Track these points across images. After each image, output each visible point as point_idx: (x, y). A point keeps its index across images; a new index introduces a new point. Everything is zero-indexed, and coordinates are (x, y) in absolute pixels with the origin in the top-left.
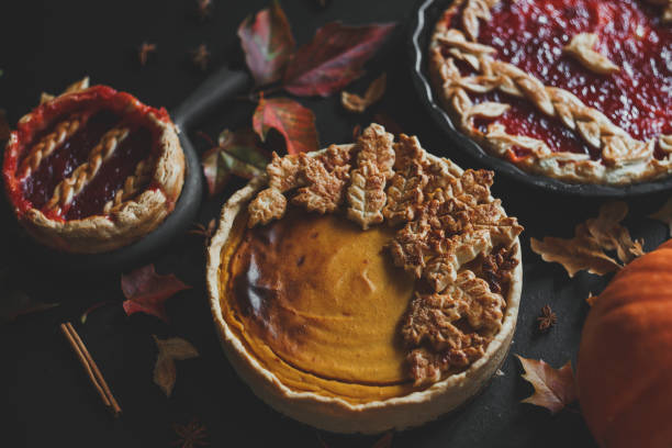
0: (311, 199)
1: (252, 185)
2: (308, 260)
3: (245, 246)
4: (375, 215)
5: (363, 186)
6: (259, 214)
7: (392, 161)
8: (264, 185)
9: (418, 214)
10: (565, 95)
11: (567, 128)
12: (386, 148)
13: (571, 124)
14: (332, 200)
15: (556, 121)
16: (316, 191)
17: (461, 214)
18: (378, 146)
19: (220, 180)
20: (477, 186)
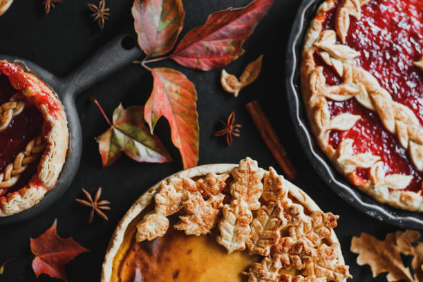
0: (189, 227)
1: (142, 205)
2: (181, 274)
3: (132, 255)
4: (240, 246)
5: (234, 223)
6: (146, 235)
7: (259, 194)
8: (151, 207)
9: (273, 250)
10: (406, 112)
11: (400, 146)
12: (256, 182)
13: (404, 143)
14: (206, 227)
15: (394, 138)
16: (195, 220)
17: (308, 259)
18: (250, 180)
19: (112, 154)
20: (324, 229)
